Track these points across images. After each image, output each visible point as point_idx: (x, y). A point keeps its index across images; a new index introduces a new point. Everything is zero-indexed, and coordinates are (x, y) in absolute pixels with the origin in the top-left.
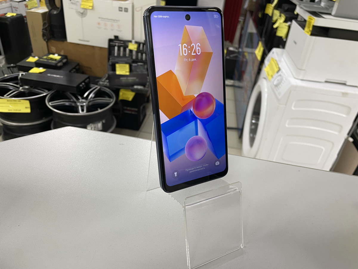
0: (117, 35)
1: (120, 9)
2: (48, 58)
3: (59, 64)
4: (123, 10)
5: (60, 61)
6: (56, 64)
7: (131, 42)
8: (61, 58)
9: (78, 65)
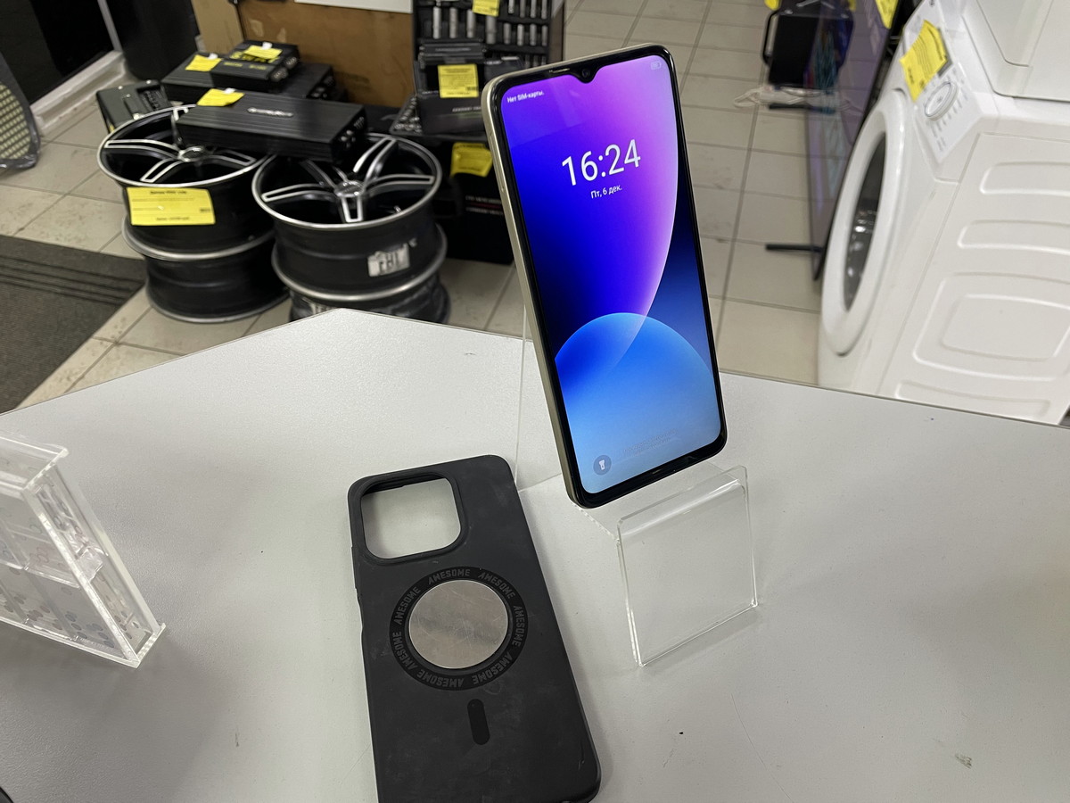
2: (244, 58)
3: (278, 76)
5: (280, 64)
6: (270, 74)
8: (280, 55)
9: (331, 72)
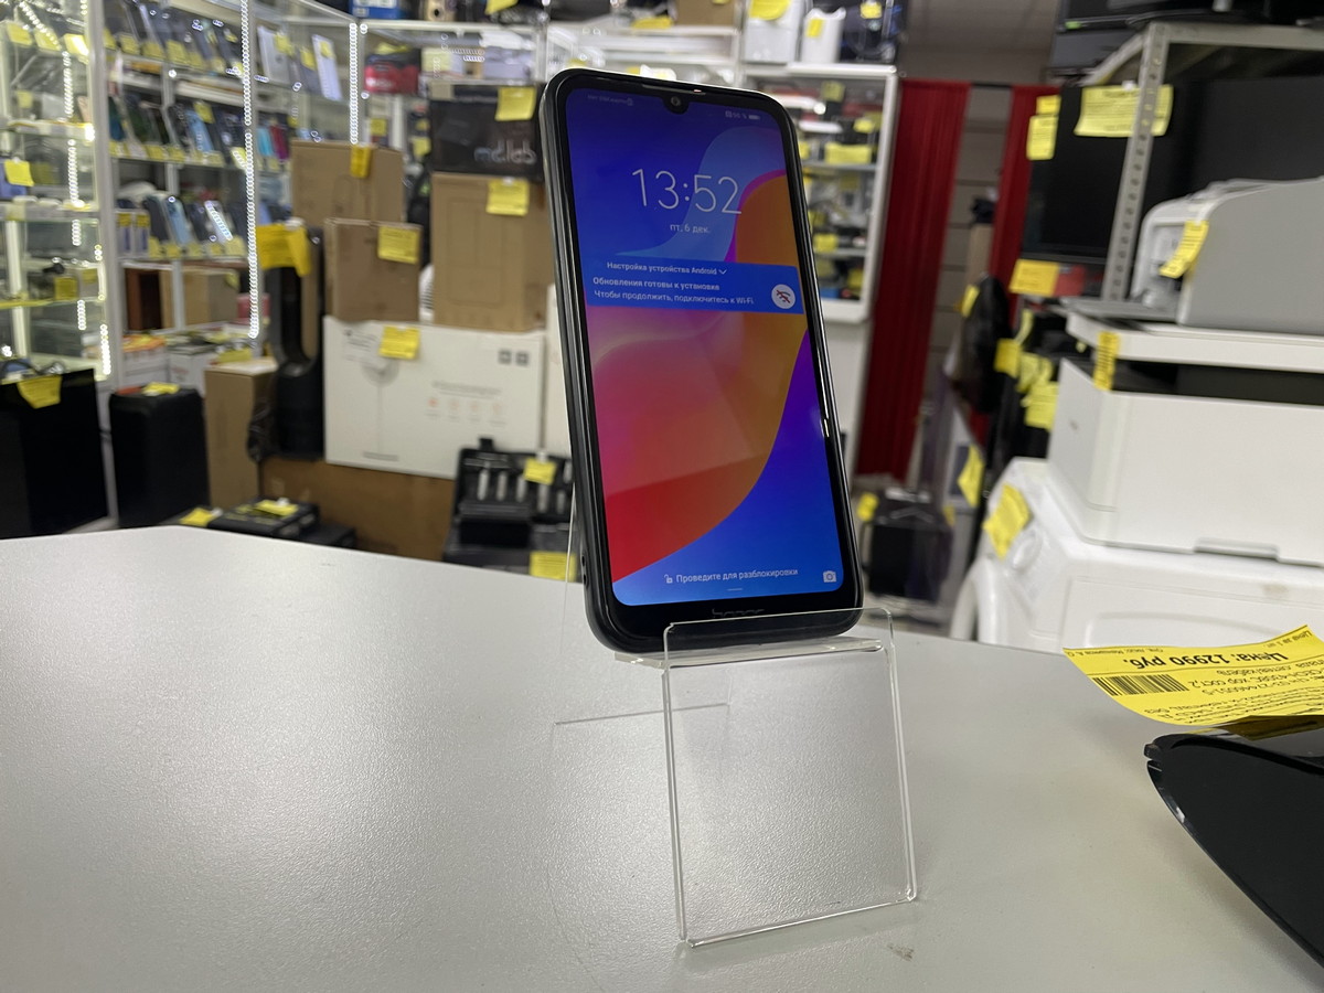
0: (487, 433)
1: (505, 357)
2: (255, 510)
3: (287, 532)
4: (514, 357)
5: (294, 520)
6: (278, 529)
7: (533, 455)
8: (297, 513)
9: (352, 534)
